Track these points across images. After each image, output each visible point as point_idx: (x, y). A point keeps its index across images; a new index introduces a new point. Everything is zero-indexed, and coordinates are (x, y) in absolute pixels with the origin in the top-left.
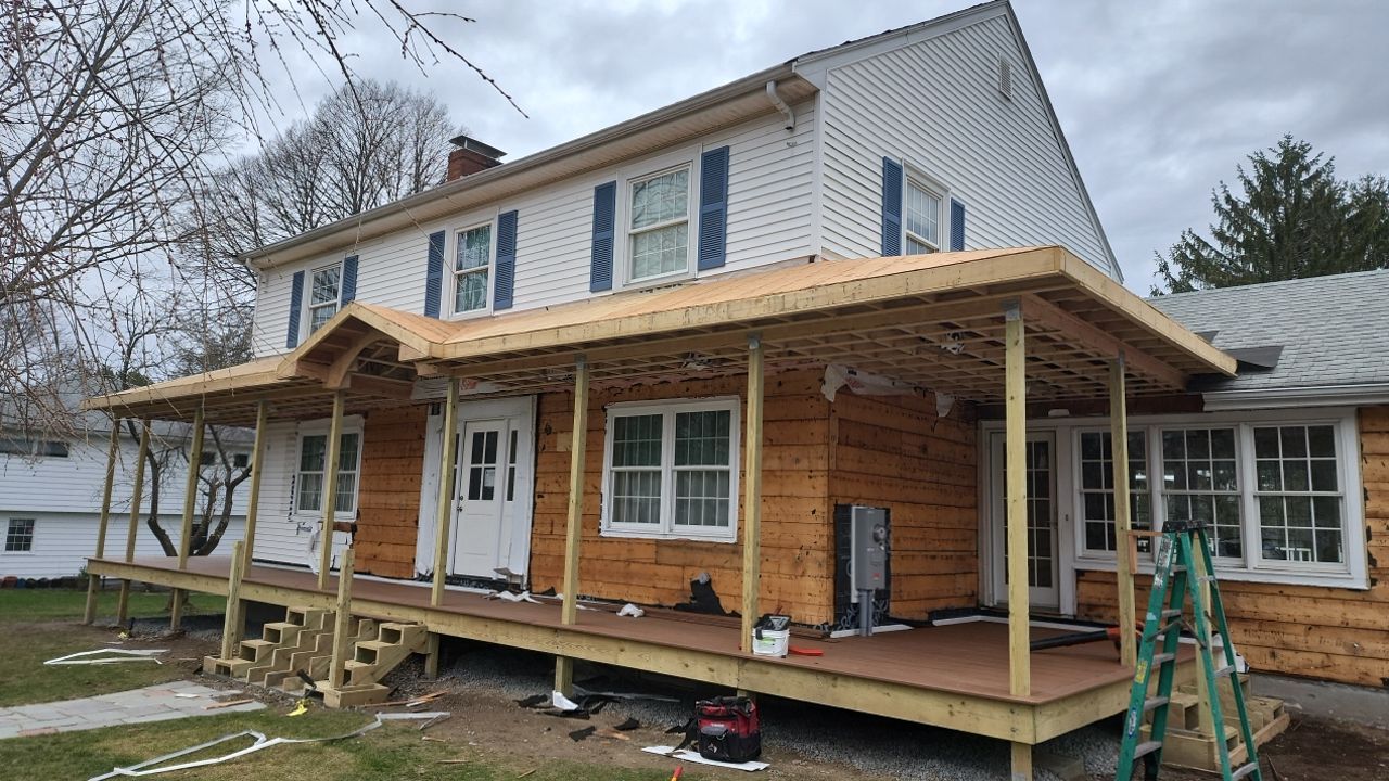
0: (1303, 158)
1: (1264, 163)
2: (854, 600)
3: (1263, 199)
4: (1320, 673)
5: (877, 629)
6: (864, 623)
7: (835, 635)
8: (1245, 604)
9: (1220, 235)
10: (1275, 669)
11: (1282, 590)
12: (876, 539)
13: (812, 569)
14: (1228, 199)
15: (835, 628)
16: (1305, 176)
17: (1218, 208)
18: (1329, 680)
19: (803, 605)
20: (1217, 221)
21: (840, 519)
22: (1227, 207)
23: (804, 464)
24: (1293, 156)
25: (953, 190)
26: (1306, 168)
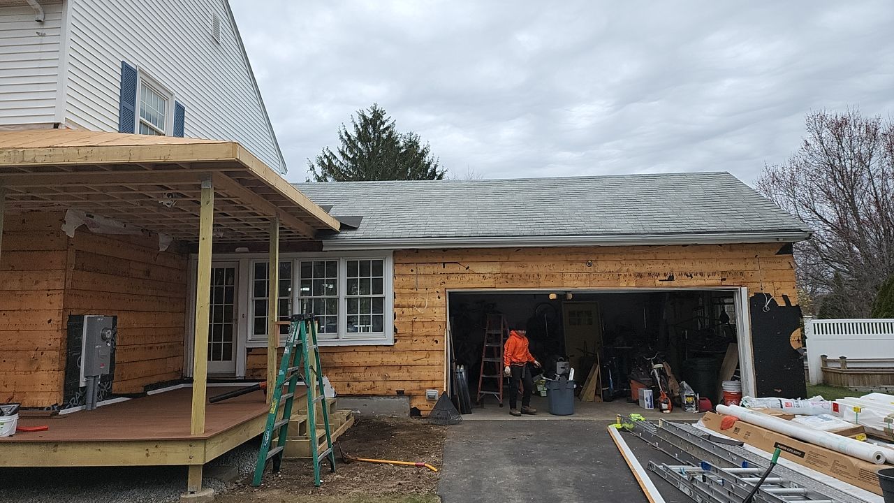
0: (382, 117)
1: (364, 117)
2: (82, 384)
3: (363, 136)
4: (370, 392)
5: (99, 404)
6: (90, 401)
7: (62, 412)
8: (337, 359)
9: (342, 153)
10: (349, 393)
11: (354, 349)
12: (104, 338)
13: (46, 365)
14: (346, 133)
15: (64, 407)
16: (382, 128)
17: (342, 138)
18: (374, 395)
19: (36, 393)
20: (341, 145)
21: (73, 327)
22: (346, 138)
23: (44, 285)
24: (378, 115)
25: (176, 95)
26: (383, 123)
